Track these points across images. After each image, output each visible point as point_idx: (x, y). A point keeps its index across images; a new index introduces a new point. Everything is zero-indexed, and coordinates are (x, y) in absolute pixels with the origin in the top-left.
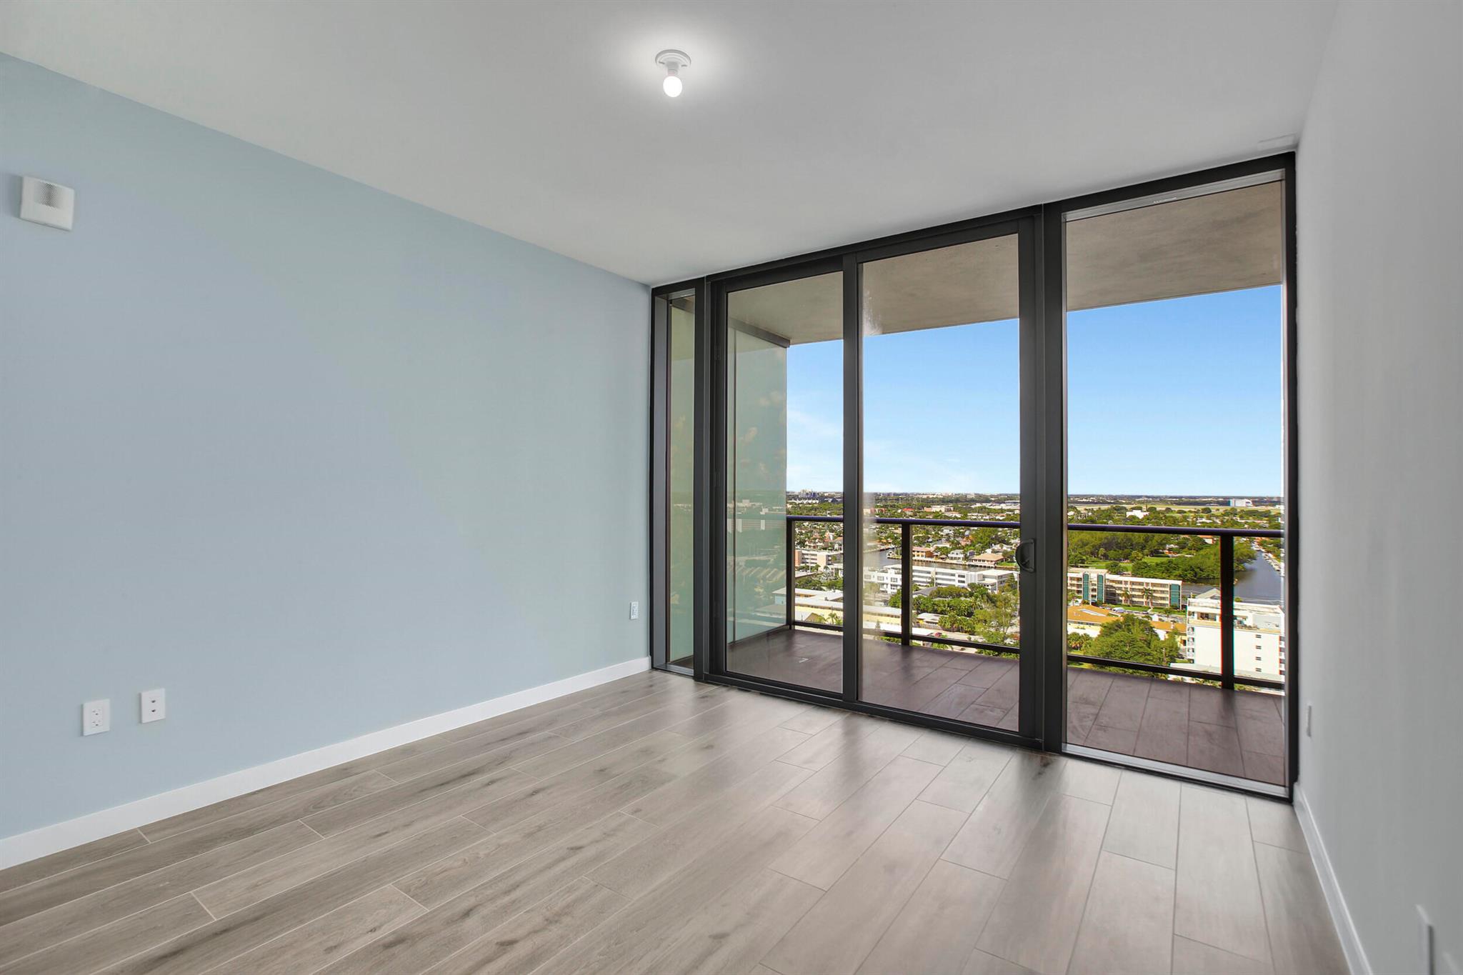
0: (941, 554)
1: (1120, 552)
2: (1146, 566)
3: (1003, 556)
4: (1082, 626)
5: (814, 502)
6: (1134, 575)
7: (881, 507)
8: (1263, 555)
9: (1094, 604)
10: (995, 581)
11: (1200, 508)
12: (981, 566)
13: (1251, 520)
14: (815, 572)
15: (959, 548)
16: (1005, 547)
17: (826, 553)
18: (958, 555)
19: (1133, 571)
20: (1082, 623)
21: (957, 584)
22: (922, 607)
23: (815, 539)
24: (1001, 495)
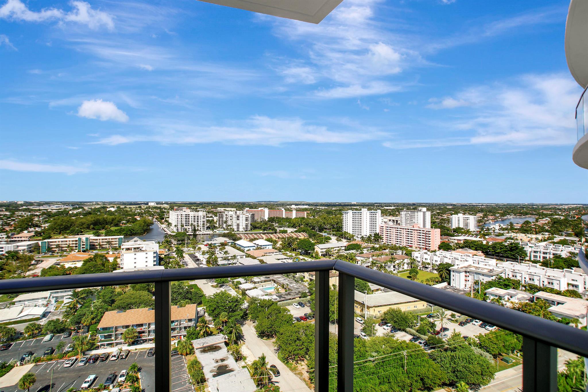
1: (101, 226)
2: (111, 231)
3: (35, 233)
4: (75, 263)
6: (106, 236)
8: (156, 222)
9: (84, 251)
10: (26, 248)
11: (138, 206)
12: (19, 241)
13: (154, 210)
15: (4, 232)
16: (37, 229)
19: (105, 234)
20: (75, 261)
24: (41, 202)
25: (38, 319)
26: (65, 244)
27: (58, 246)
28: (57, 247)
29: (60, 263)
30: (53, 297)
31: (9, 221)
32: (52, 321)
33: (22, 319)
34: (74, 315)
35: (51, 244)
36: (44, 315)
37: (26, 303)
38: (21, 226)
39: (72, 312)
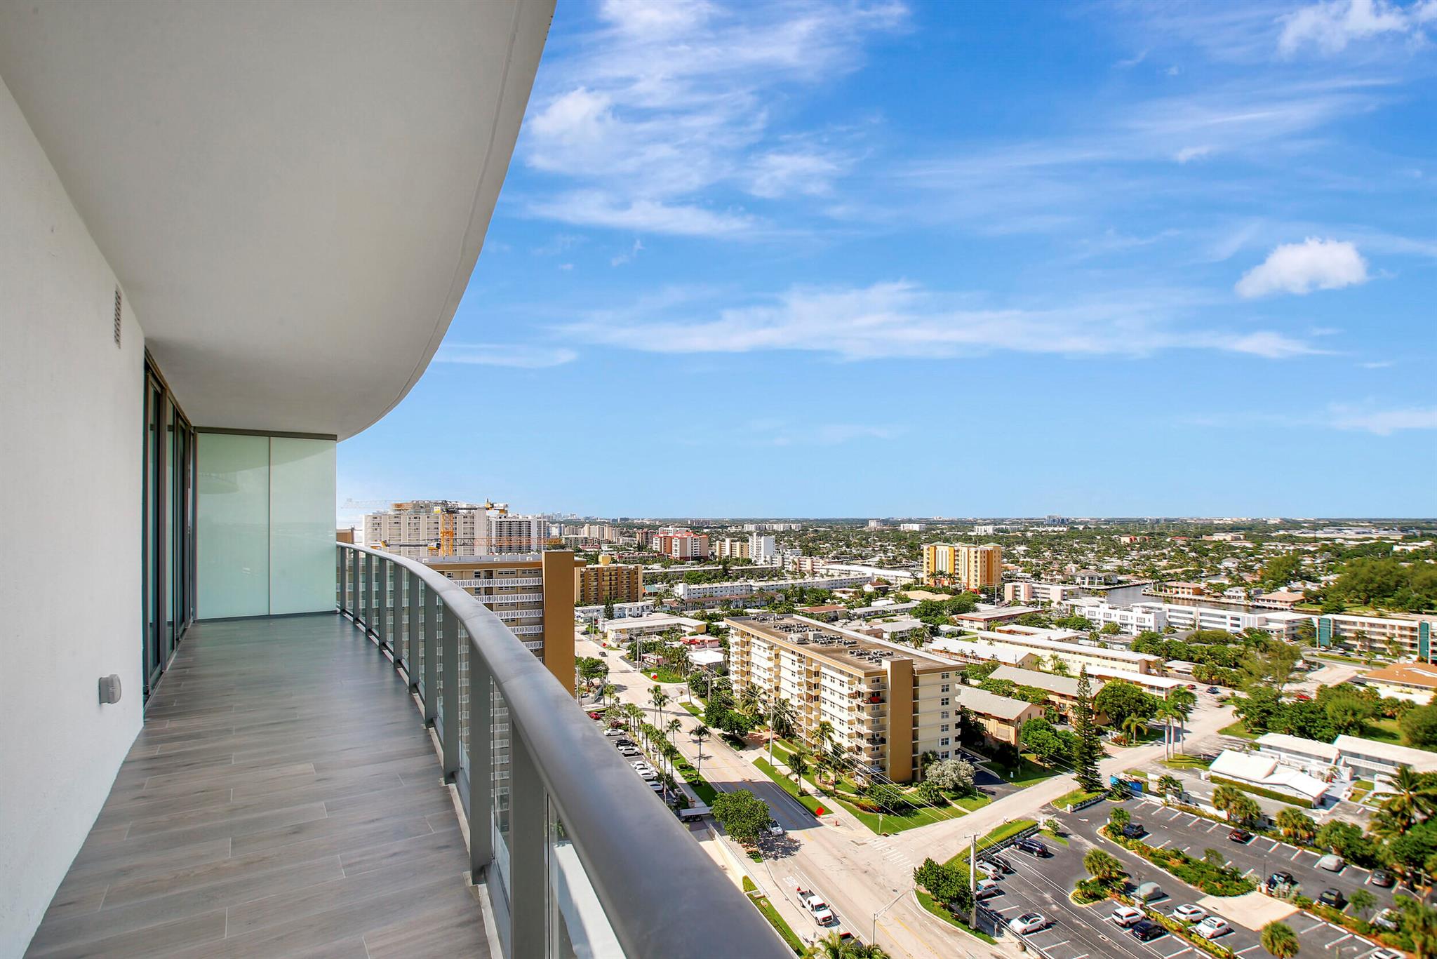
0: (1215, 592)
3: (1304, 596)
4: (1407, 689)
5: (1061, 529)
7: (1146, 535)
10: (1283, 626)
12: (1270, 608)
14: (1047, 608)
15: (1242, 585)
16: (1309, 585)
17: (1061, 587)
18: (1240, 592)
20: (1408, 686)
21: (1229, 629)
22: (1173, 653)
23: (1052, 571)
24: (1319, 520)
25: (1308, 805)
26: (1379, 634)
27: (1360, 636)
28: (1357, 638)
29: (1366, 680)
30: (1346, 765)
31: (1251, 561)
32: (1342, 824)
33: (1273, 790)
34: (1403, 834)
35: (1342, 626)
36: (1323, 801)
37: (1284, 755)
38: (1274, 574)
39: (1397, 824)
